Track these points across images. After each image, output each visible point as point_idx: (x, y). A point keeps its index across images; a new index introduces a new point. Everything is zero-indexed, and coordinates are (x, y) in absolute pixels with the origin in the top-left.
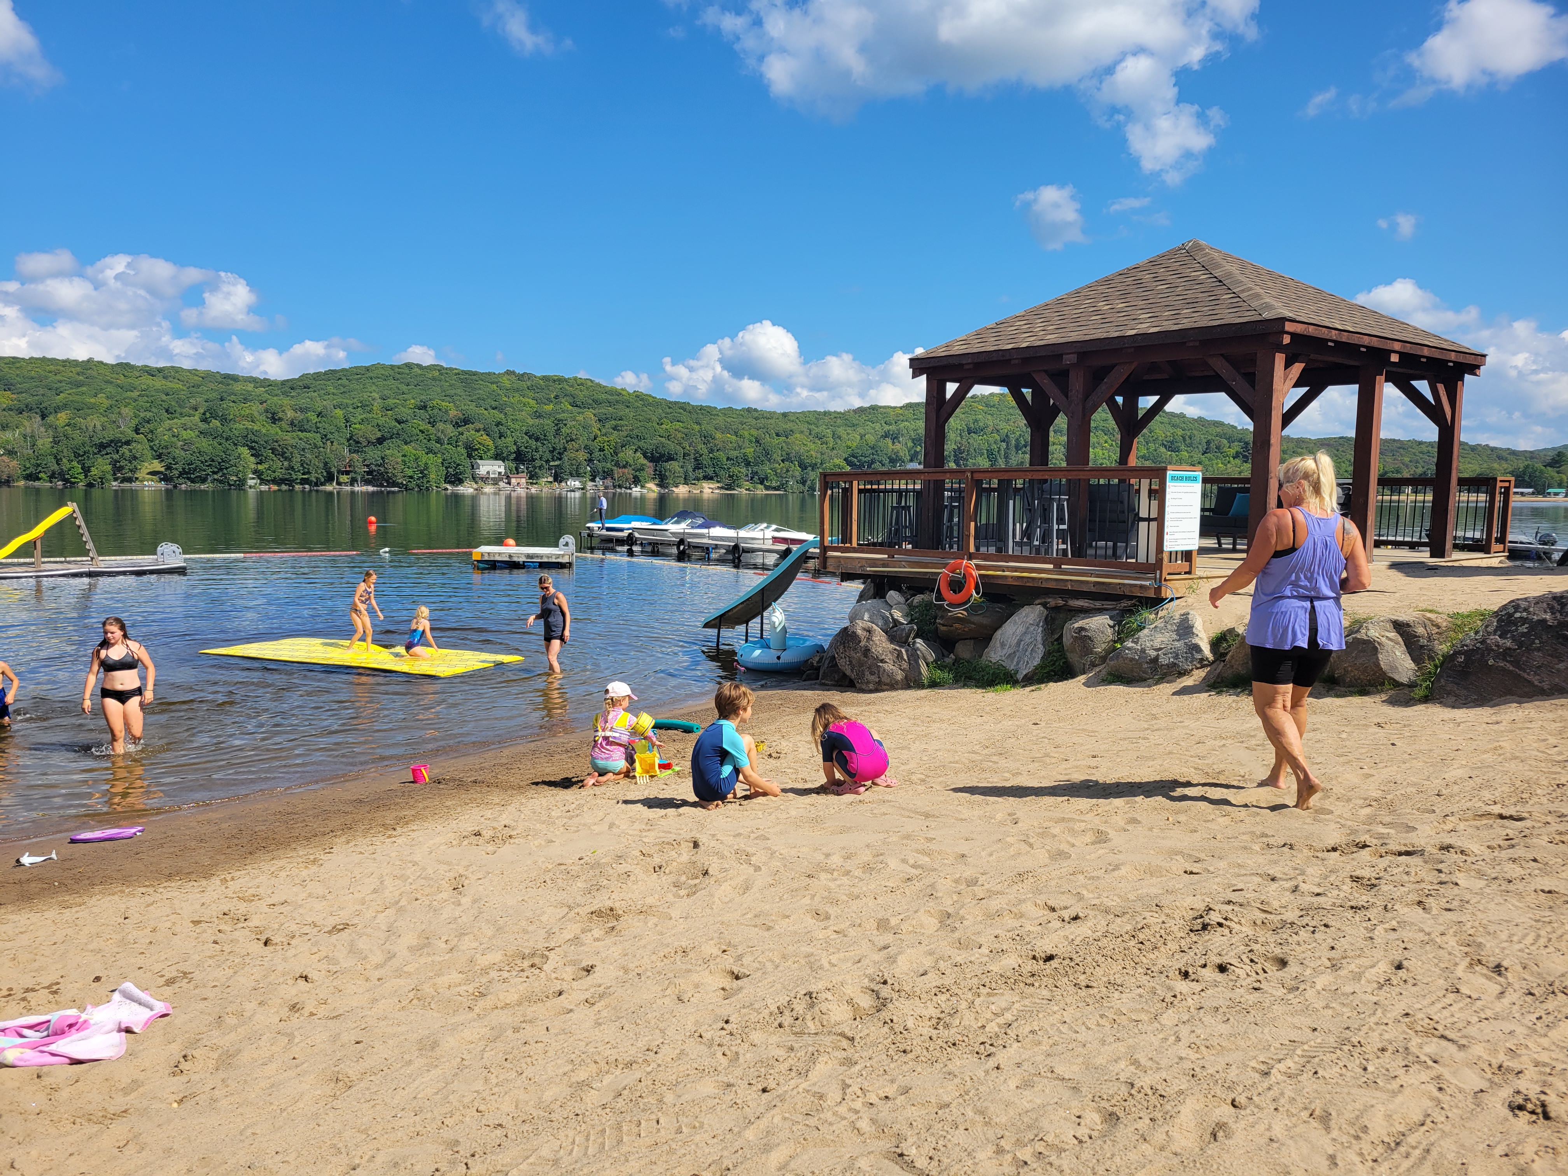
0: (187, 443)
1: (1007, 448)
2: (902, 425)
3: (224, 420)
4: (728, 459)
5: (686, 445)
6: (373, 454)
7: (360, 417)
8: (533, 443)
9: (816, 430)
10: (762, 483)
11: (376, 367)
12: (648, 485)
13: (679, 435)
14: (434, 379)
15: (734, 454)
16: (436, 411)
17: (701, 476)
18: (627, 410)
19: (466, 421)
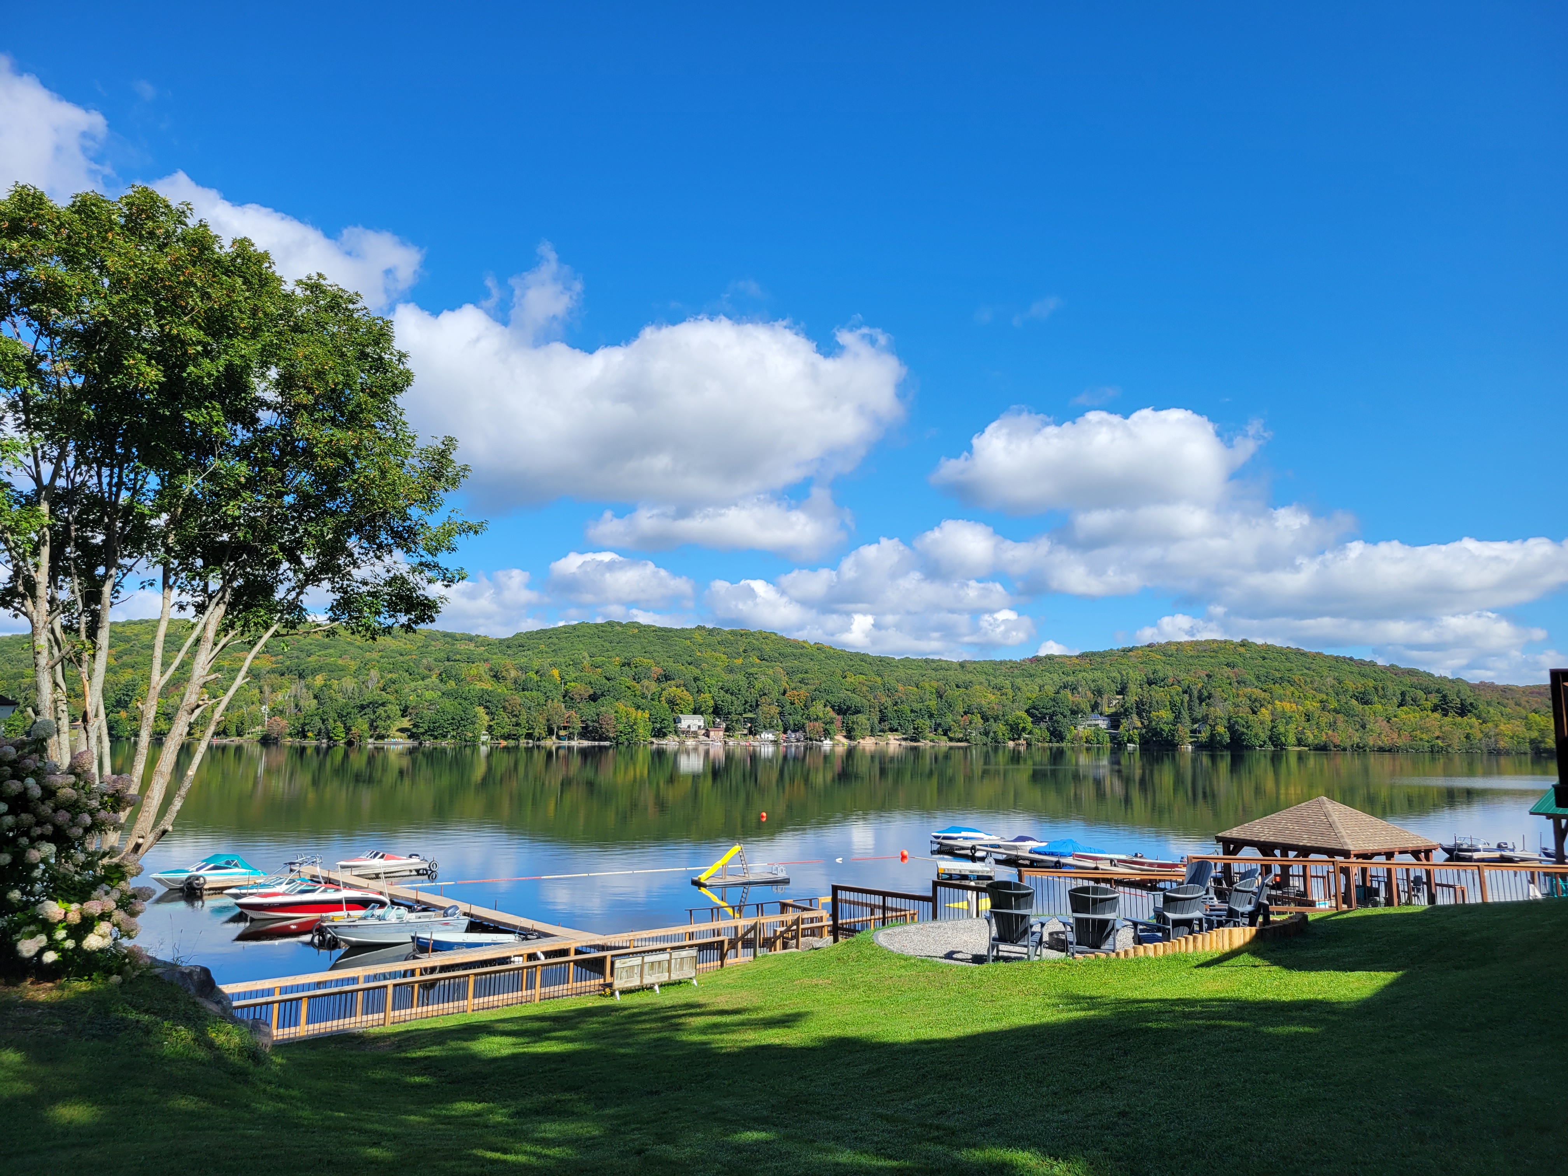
0: (431, 703)
1: (1191, 700)
2: (1080, 676)
3: (458, 680)
4: (912, 711)
5: (871, 697)
6: (589, 710)
7: (574, 675)
8: (728, 696)
9: (994, 681)
10: (945, 734)
11: (582, 625)
12: (836, 737)
13: (864, 688)
14: (634, 636)
15: (917, 706)
16: (640, 669)
17: (887, 728)
18: (812, 663)
19: (667, 678)
